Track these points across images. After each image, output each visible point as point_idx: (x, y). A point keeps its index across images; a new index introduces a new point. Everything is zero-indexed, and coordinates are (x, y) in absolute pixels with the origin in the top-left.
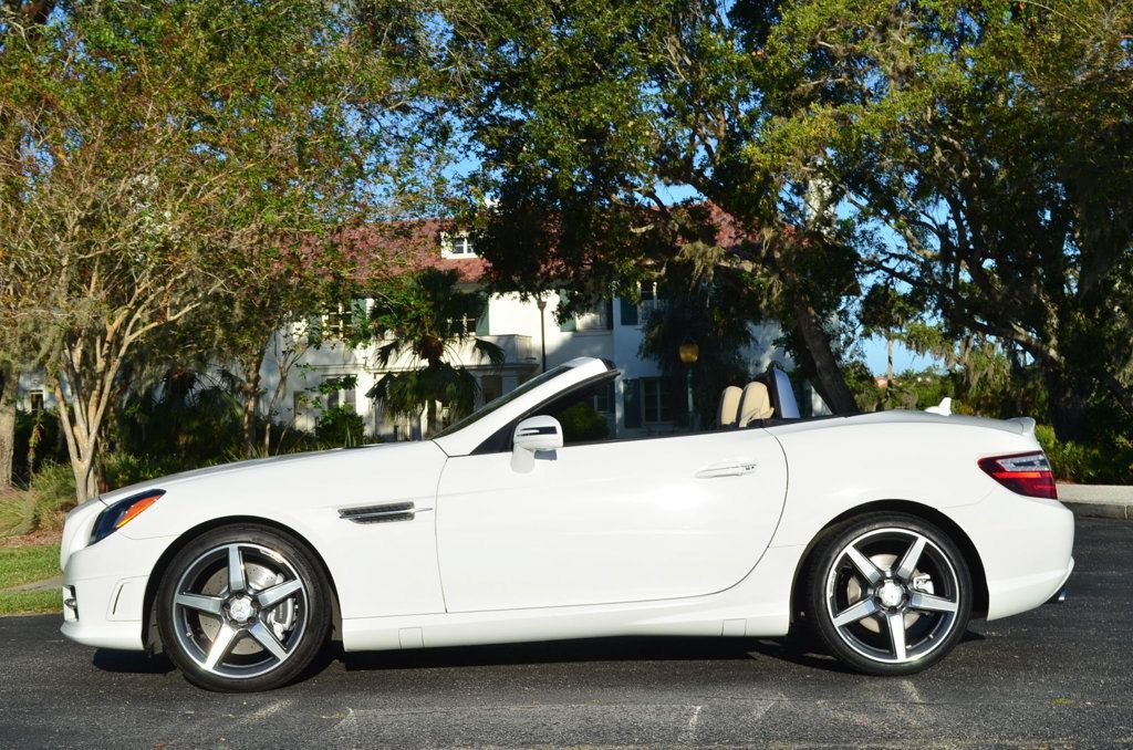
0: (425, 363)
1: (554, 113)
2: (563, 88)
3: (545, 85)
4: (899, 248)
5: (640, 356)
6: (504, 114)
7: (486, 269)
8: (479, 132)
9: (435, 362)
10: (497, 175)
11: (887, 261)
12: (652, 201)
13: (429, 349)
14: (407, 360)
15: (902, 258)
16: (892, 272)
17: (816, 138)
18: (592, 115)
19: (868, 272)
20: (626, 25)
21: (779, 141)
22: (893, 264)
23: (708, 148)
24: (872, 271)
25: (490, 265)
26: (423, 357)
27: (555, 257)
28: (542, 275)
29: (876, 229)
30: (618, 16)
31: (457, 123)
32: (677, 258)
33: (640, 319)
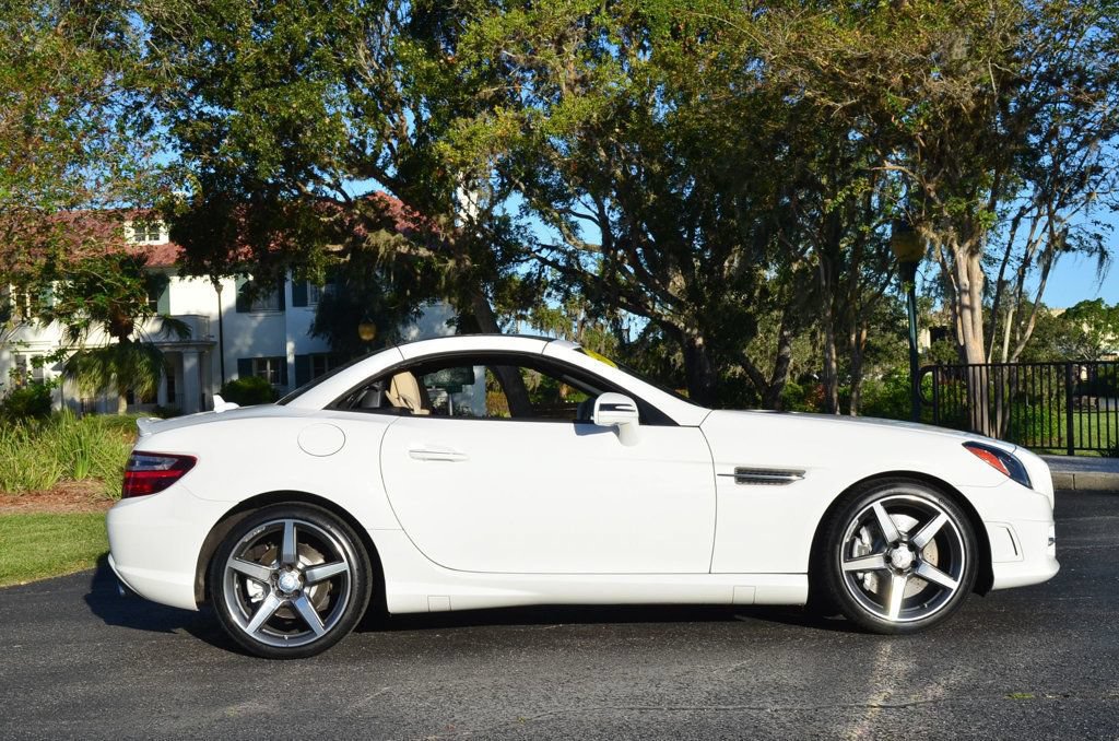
0: (116, 340)
1: (255, 109)
2: (265, 86)
3: (246, 82)
4: (554, 240)
5: (310, 335)
6: (205, 110)
7: (179, 253)
8: (179, 127)
9: (124, 340)
10: (194, 165)
11: (539, 251)
12: (338, 194)
13: (119, 328)
14: (98, 337)
15: (552, 248)
16: (544, 261)
17: (501, 138)
18: (291, 111)
19: (522, 262)
20: (322, 31)
21: (469, 139)
22: (544, 253)
23: (390, 146)
24: (527, 260)
25: (184, 250)
26: (112, 335)
27: (243, 244)
28: (231, 260)
29: (529, 224)
30: (314, 22)
31: (158, 116)
32: (364, 245)
33: (309, 301)
